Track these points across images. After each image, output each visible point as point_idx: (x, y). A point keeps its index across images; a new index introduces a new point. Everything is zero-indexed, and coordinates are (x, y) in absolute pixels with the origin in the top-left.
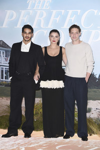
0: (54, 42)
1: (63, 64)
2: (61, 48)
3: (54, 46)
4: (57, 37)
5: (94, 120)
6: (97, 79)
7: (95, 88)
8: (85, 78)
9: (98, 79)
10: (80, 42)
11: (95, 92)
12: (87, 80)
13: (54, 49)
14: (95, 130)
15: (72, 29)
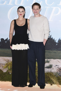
0: (21, 16)
1: (28, 32)
2: (26, 20)
3: (21, 18)
4: (23, 12)
5: (54, 74)
6: (56, 43)
7: (55, 50)
8: (43, 42)
9: (58, 43)
10: (40, 15)
11: (55, 53)
12: (44, 44)
13: (21, 21)
14: (54, 81)
15: (34, 6)
